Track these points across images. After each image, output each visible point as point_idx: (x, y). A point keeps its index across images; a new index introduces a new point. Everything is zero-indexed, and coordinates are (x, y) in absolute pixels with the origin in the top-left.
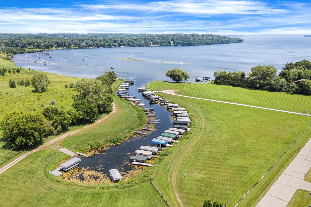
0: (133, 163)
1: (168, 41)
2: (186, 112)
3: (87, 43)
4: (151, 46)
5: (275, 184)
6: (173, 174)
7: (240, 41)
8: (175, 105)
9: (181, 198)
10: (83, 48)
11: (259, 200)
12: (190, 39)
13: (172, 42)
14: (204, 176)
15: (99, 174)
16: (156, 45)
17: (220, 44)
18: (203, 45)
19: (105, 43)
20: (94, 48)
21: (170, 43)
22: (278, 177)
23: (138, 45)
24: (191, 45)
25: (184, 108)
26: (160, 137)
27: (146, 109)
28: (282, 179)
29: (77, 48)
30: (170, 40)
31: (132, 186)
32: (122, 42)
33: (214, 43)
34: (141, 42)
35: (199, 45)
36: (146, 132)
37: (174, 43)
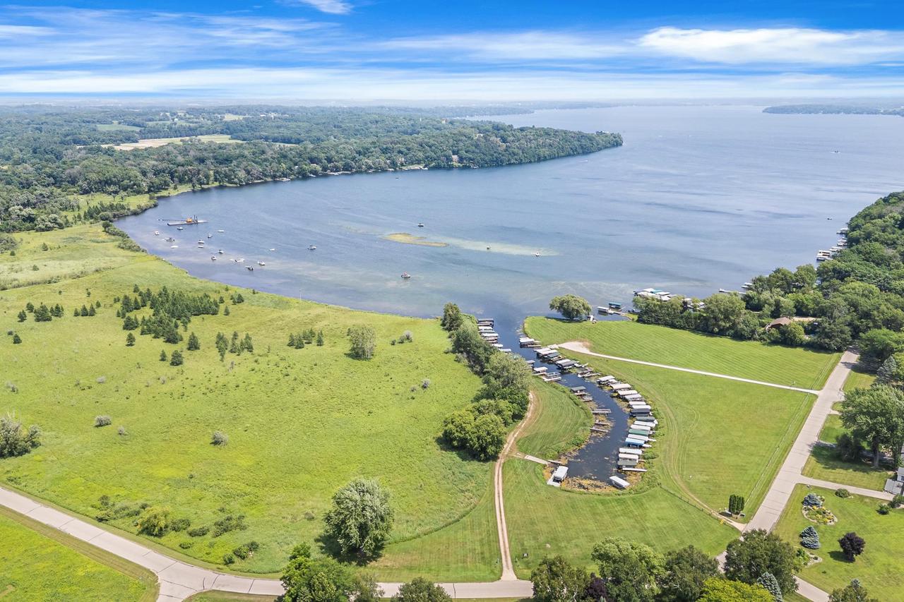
0: (624, 469)
1: (445, 156)
2: (635, 392)
3: (248, 172)
4: (404, 168)
5: (776, 480)
6: (676, 478)
7: (616, 143)
8: (610, 378)
9: (699, 498)
10: (241, 186)
11: (766, 495)
12: (499, 148)
13: (455, 157)
14: (707, 477)
15: (599, 483)
16: (416, 167)
17: (569, 155)
18: (530, 162)
19: (290, 168)
20: (266, 182)
21: (452, 161)
22: (777, 474)
23: (370, 168)
24: (502, 166)
26: (629, 435)
27: (574, 389)
28: (781, 475)
29: (226, 186)
30: (451, 152)
31: (644, 491)
32: (329, 160)
33: (557, 155)
34: (378, 160)
35: (521, 163)
36: (602, 427)
37: (461, 159)
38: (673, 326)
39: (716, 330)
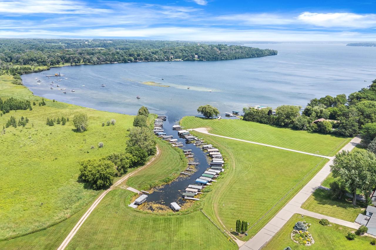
0: (185, 198)
1: (192, 55)
2: (219, 153)
3: (98, 58)
4: (172, 60)
5: (282, 210)
6: (215, 205)
7: (274, 53)
8: (210, 146)
9: (222, 220)
10: (95, 64)
11: (270, 220)
12: (217, 53)
13: (196, 56)
14: (236, 206)
15: (163, 207)
16: (178, 60)
17: (250, 57)
18: (231, 59)
19: (119, 58)
20: (107, 63)
21: (194, 57)
22: (284, 206)
23: (157, 59)
24: (218, 60)
25: (217, 150)
26: (201, 177)
27: (185, 151)
28: (287, 207)
29: (87, 64)
30: (194, 54)
31: (189, 214)
32: (138, 55)
33: (244, 57)
34: (160, 56)
35: (227, 59)
36: (189, 172)
37: (199, 57)
38: (261, 122)
39: (283, 124)
